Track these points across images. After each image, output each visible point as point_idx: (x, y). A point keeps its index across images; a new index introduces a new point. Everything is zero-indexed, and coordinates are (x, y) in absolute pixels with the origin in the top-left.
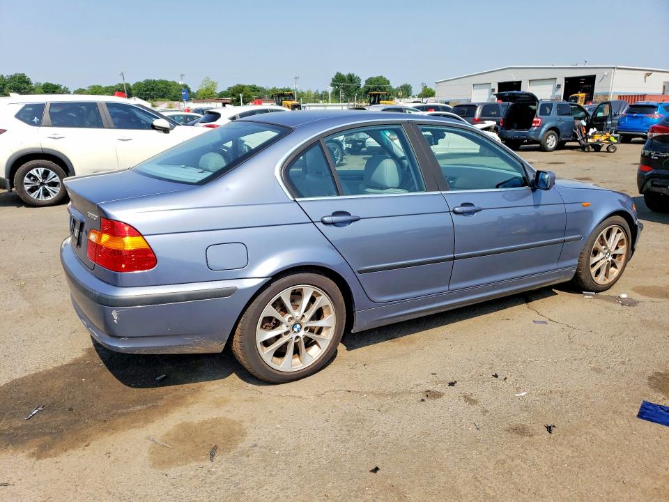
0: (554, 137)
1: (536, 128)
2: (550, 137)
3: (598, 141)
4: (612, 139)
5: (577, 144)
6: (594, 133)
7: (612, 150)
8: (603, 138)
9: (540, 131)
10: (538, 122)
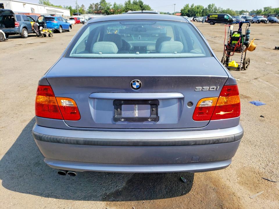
0: (26, 31)
1: (17, 27)
2: (24, 31)
3: (45, 32)
4: (50, 31)
5: (35, 34)
6: (42, 29)
7: (51, 36)
8: (46, 31)
9: (20, 29)
10: (18, 24)
